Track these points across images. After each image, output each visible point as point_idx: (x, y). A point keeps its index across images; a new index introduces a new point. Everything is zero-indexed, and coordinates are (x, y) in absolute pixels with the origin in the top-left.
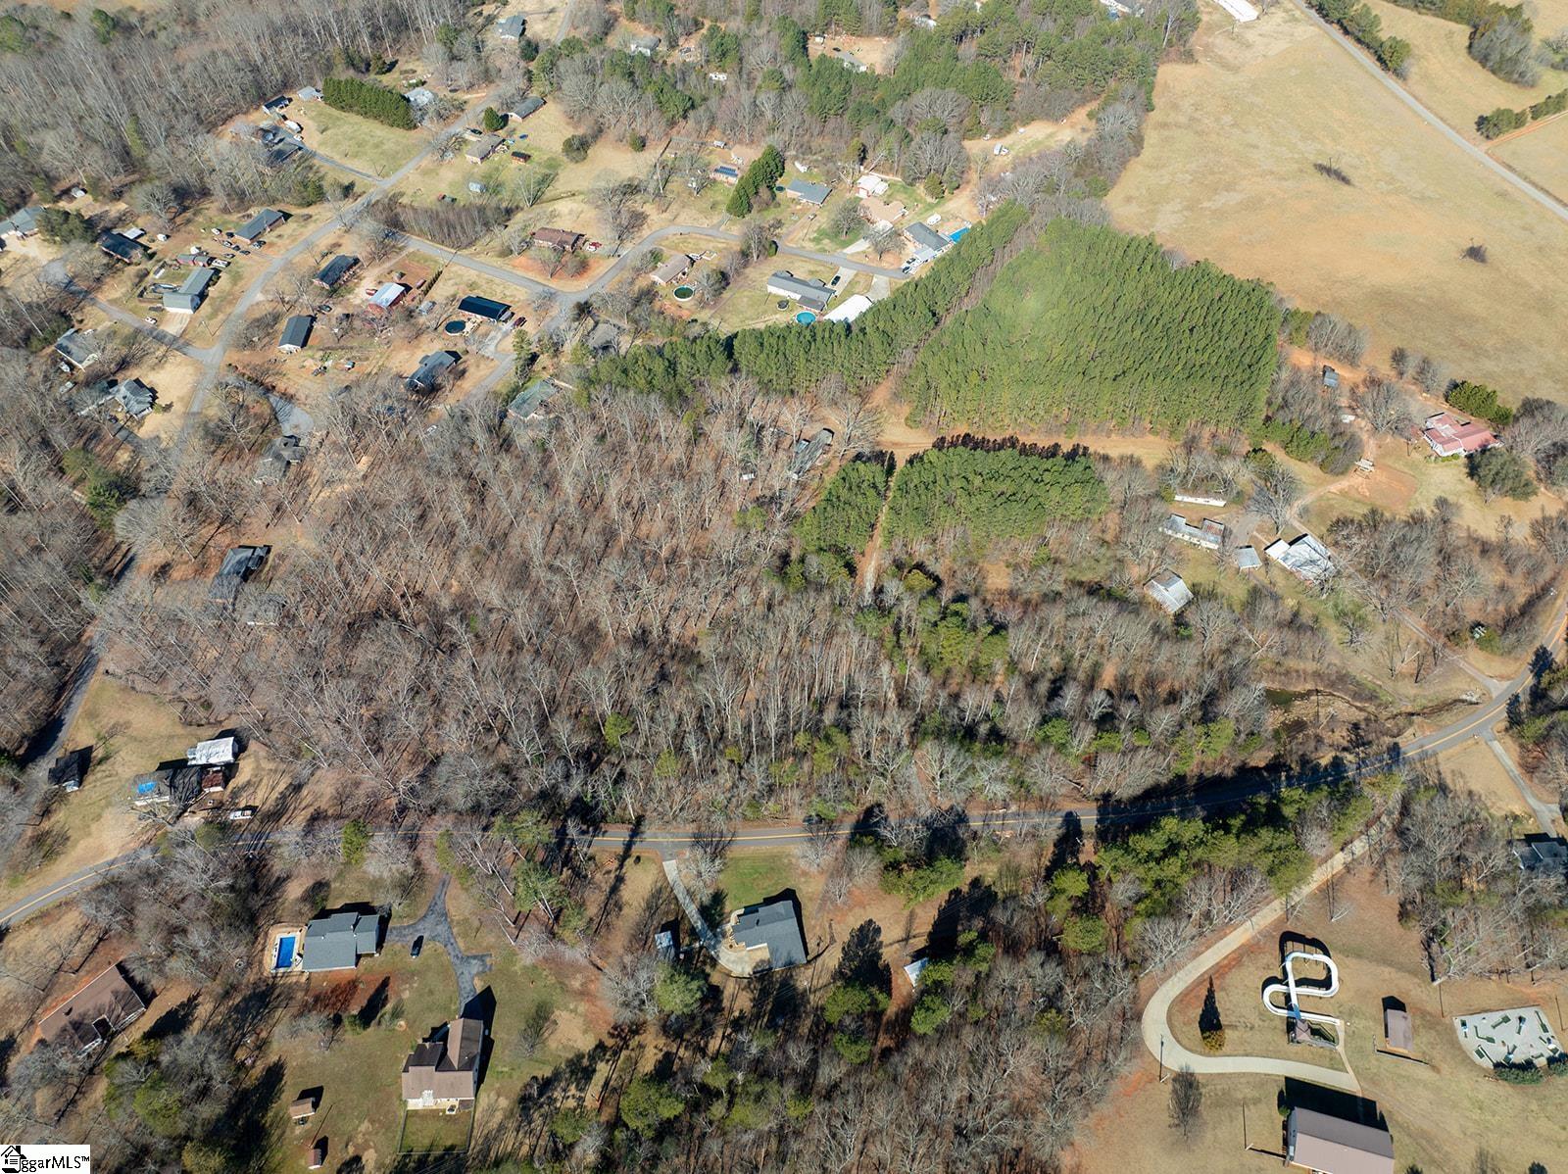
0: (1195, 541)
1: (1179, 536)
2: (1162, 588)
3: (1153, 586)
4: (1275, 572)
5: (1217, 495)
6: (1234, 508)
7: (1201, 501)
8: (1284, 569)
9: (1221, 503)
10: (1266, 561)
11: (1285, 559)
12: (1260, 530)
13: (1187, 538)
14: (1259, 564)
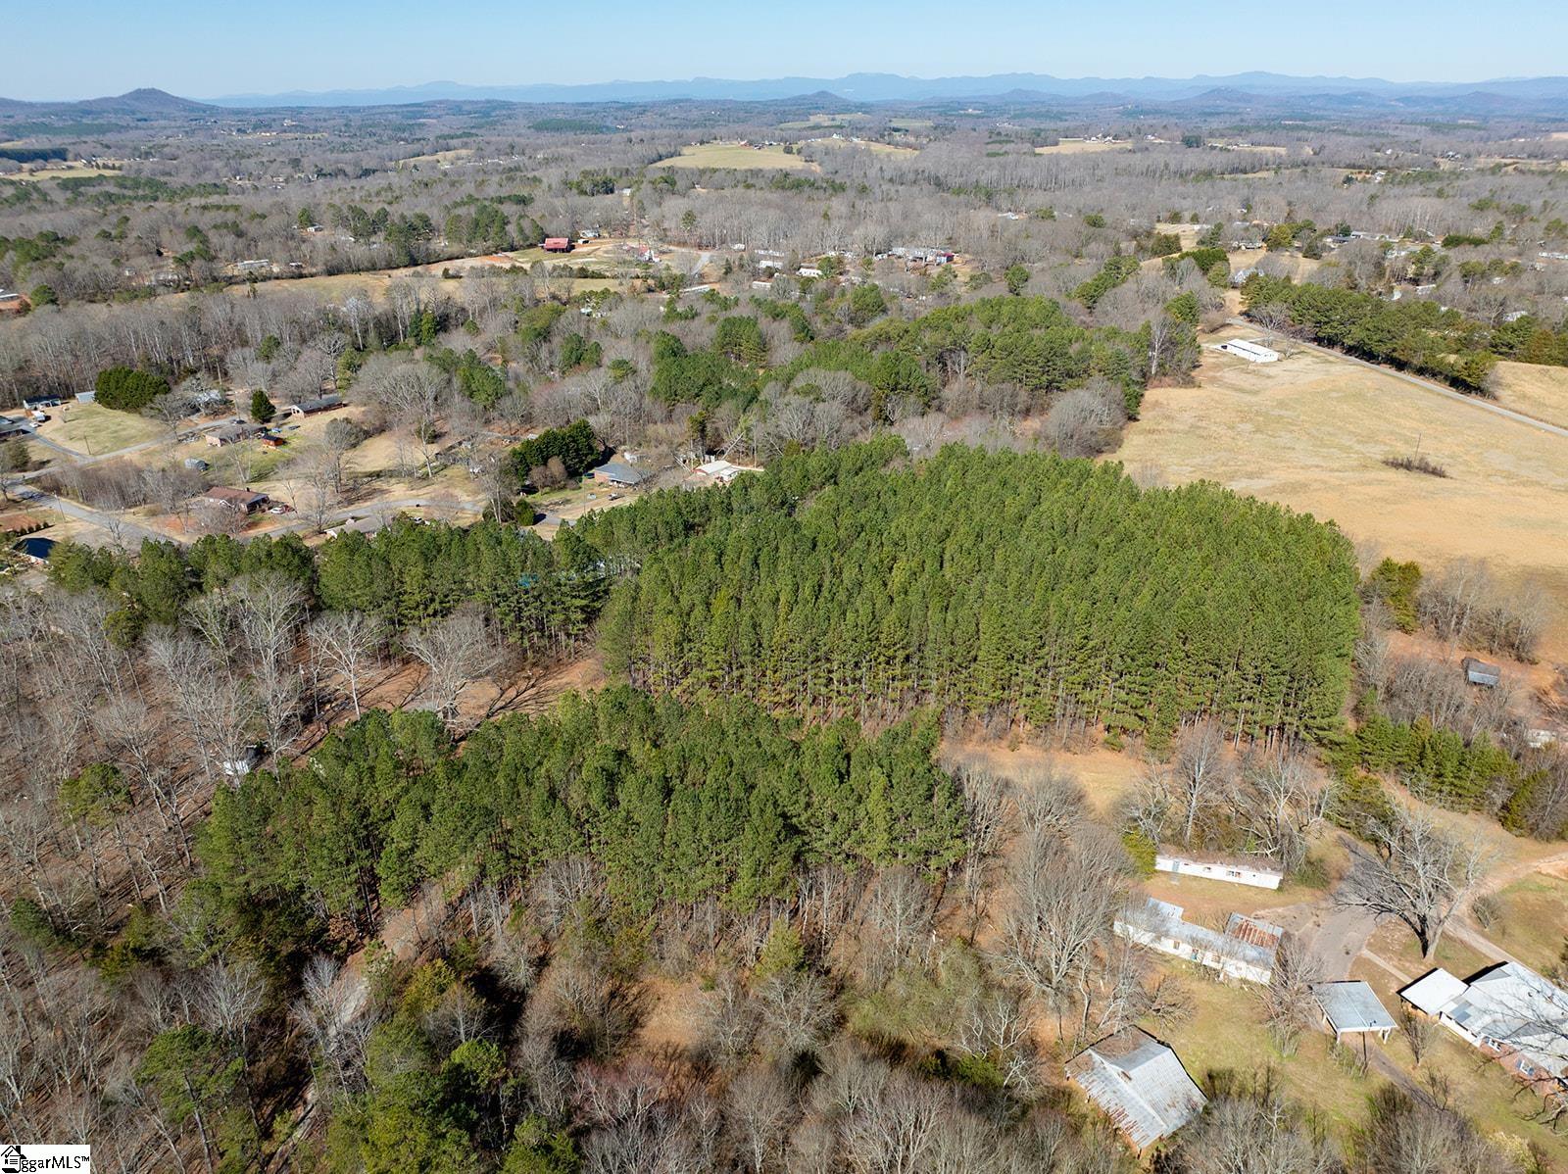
0: (1208, 960)
1: (1166, 946)
2: (1113, 1070)
3: (1090, 1066)
4: (1438, 1055)
5: (1258, 862)
6: (1305, 896)
7: (1219, 872)
8: (1463, 1048)
9: (1271, 880)
10: (1409, 1022)
11: (1461, 1018)
12: (1381, 948)
13: (1185, 951)
14: (1387, 1024)
